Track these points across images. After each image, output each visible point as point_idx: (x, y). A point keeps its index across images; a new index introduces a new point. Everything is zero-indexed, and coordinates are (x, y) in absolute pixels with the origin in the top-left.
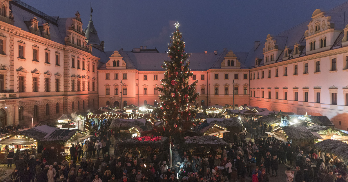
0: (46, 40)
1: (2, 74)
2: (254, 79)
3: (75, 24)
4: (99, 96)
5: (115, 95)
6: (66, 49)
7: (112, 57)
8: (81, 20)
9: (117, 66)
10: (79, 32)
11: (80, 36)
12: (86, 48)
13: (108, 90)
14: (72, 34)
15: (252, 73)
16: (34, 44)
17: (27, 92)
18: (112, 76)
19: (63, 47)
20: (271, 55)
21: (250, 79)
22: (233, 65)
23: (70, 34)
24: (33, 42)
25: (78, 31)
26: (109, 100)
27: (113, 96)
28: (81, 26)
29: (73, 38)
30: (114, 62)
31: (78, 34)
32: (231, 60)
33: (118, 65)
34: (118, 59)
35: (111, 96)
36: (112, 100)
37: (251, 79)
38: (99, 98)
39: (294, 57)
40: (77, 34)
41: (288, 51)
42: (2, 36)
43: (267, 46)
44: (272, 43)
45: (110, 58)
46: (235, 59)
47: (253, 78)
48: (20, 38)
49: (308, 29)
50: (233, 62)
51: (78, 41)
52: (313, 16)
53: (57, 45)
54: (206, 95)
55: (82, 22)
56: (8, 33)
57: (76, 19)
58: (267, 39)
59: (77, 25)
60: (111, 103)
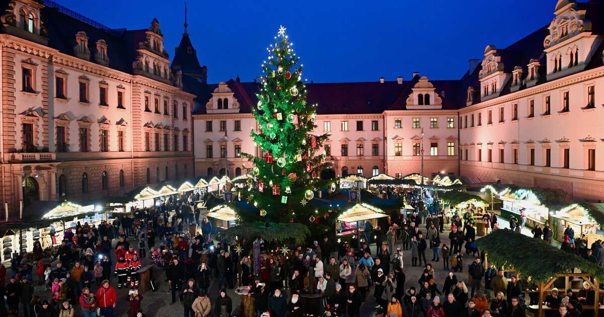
0: (101, 68)
1: (31, 123)
2: (466, 127)
3: (150, 39)
4: (196, 160)
5: (221, 157)
6: (134, 82)
7: (216, 93)
8: (160, 32)
9: (224, 108)
10: (158, 53)
11: (159, 59)
12: (170, 79)
13: (210, 149)
14: (145, 56)
15: (463, 116)
16: (81, 74)
17: (70, 151)
18: (216, 124)
19: (130, 78)
20: (492, 82)
21: (459, 128)
22: (427, 103)
23: (143, 56)
24: (79, 72)
25: (156, 50)
26: (212, 167)
27: (218, 160)
28: (161, 43)
29: (147, 63)
30: (220, 101)
31: (156, 56)
32: (424, 93)
33: (226, 107)
34: (225, 96)
35: (214, 160)
36: (217, 166)
37: (461, 128)
38: (195, 164)
39: (528, 85)
40: (153, 56)
41: (518, 75)
42: (29, 64)
43: (486, 66)
44: (494, 61)
45: (212, 95)
46: (432, 91)
47: (463, 125)
48: (59, 66)
49: (549, 34)
50: (427, 96)
51: (156, 67)
52: (557, 10)
53: (120, 75)
54: (382, 158)
55: (162, 36)
56: (38, 59)
57: (152, 31)
58: (485, 55)
59: (154, 41)
60: (214, 171)
